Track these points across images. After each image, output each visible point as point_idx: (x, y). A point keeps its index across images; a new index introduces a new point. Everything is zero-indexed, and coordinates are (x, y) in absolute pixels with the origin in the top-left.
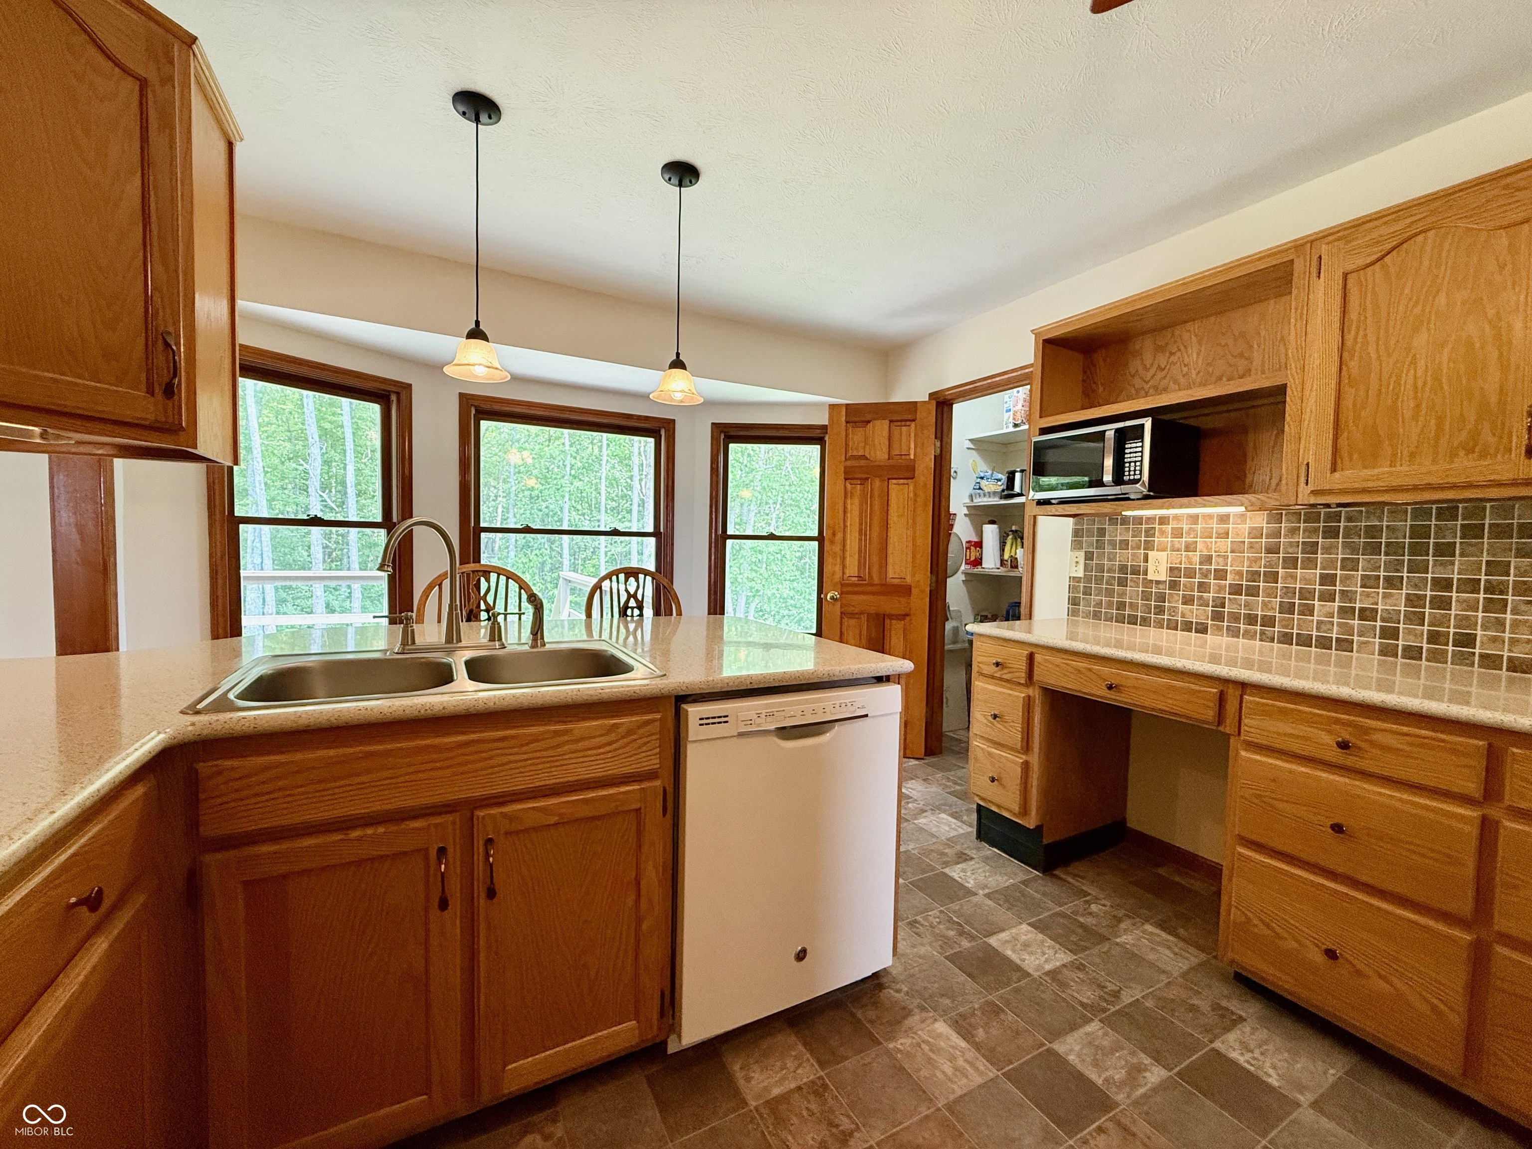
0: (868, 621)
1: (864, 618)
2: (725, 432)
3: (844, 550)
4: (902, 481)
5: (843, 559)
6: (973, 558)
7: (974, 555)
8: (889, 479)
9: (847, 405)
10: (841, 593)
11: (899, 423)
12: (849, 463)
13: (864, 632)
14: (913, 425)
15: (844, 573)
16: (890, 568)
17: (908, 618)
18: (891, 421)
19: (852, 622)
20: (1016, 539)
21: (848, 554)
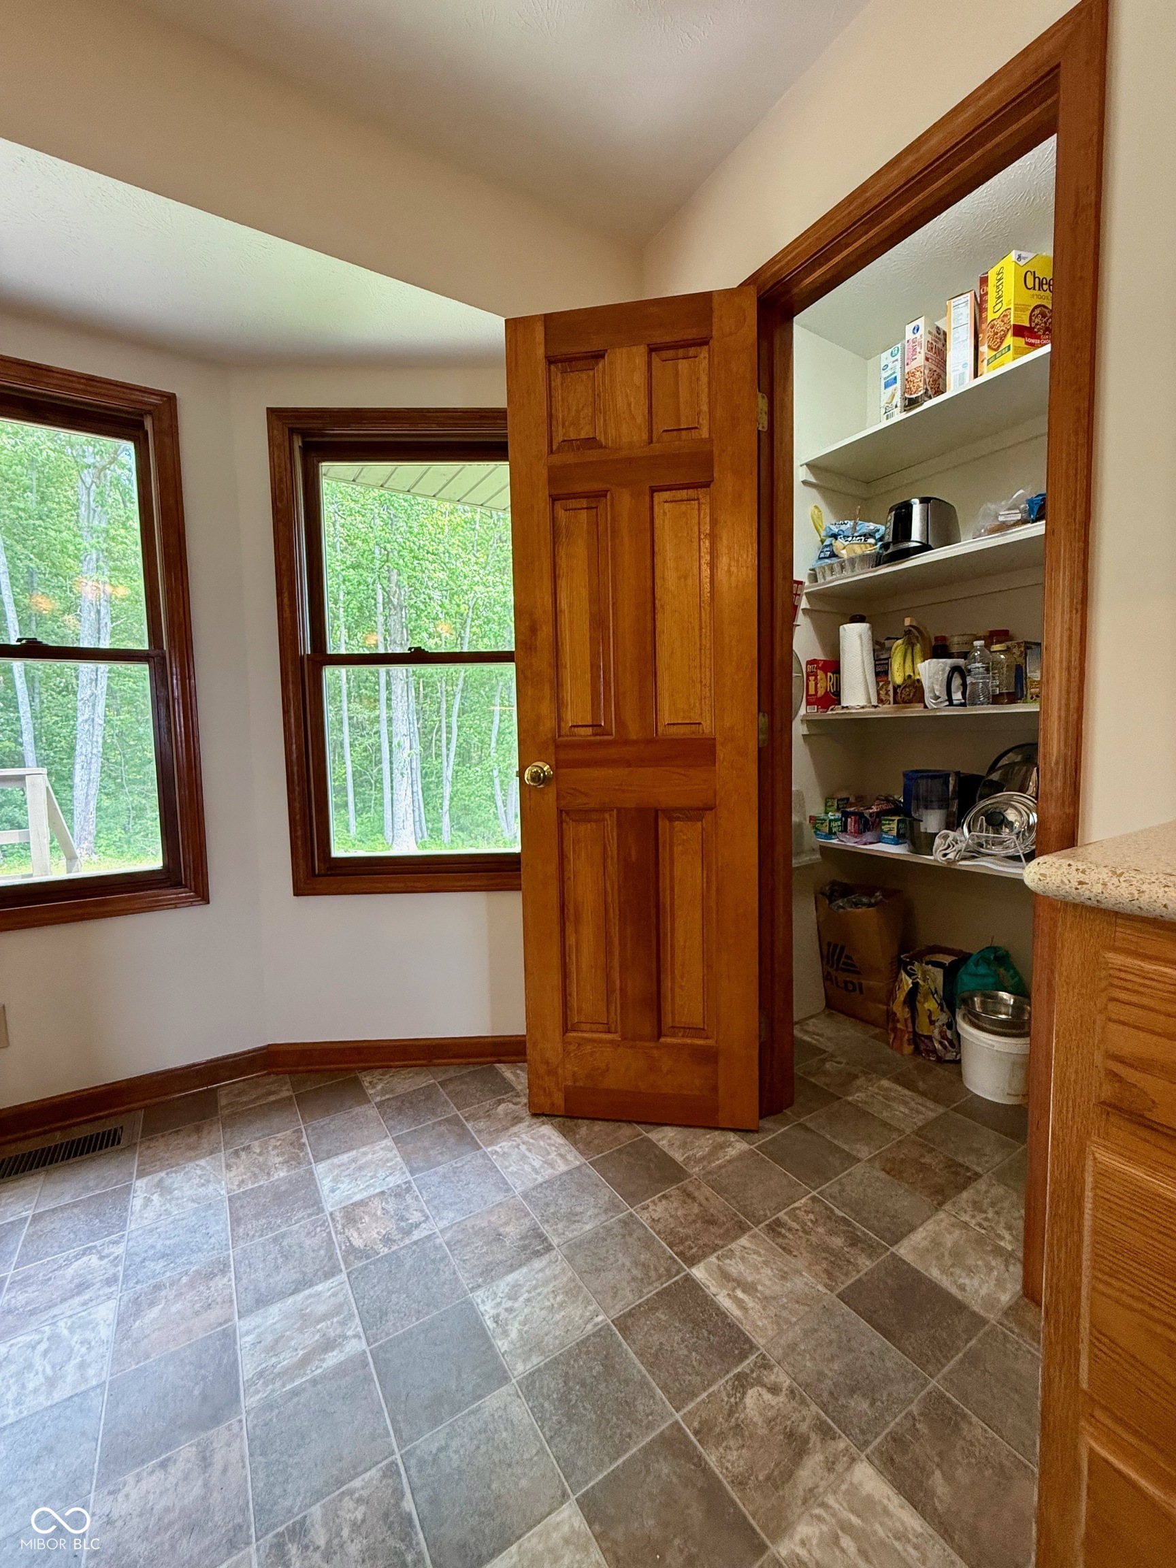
0: (620, 825)
1: (610, 820)
2: (304, 433)
3: (557, 665)
4: (683, 494)
5: (558, 685)
6: (821, 692)
7: (823, 684)
8: (653, 490)
9: (548, 318)
10: (556, 767)
11: (670, 354)
12: (557, 459)
13: (613, 850)
14: (704, 352)
15: (560, 719)
16: (665, 704)
17: (709, 816)
18: (653, 349)
19: (585, 830)
20: (913, 645)
21: (567, 676)
